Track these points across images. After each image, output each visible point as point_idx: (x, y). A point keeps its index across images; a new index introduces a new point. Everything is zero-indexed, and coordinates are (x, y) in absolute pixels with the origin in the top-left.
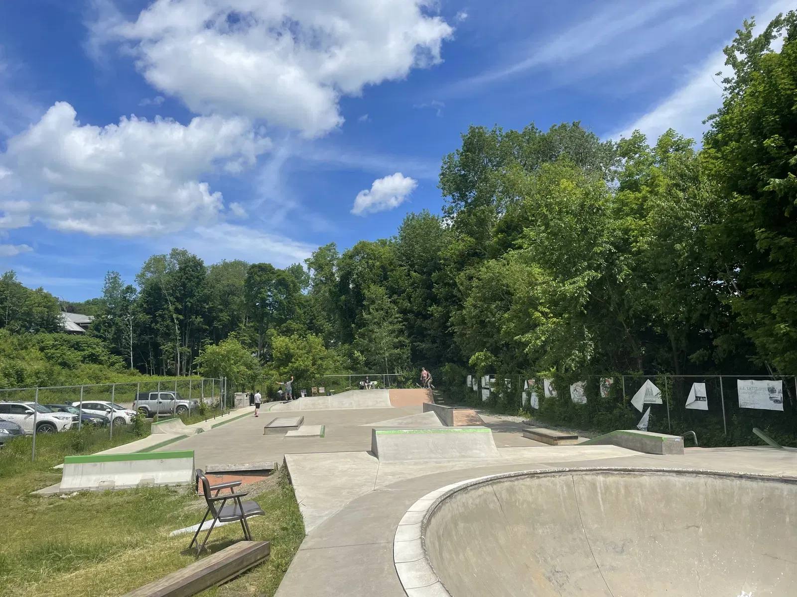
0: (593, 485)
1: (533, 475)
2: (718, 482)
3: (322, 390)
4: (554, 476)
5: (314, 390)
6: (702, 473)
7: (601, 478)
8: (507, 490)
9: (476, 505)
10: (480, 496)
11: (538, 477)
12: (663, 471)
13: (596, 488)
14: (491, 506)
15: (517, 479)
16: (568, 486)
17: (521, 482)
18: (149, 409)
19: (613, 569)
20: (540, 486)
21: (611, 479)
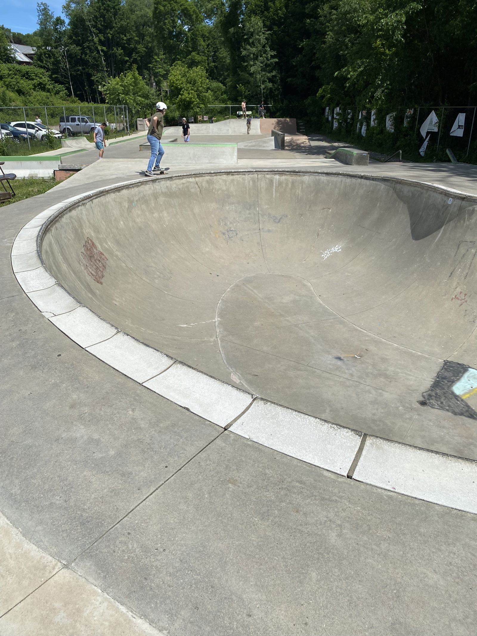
0: (271, 181)
1: (228, 173)
3: (206, 118)
4: (244, 175)
5: (199, 118)
7: (277, 177)
8: (207, 181)
9: (179, 189)
10: (183, 184)
11: (233, 175)
13: (273, 183)
14: (193, 190)
15: (216, 175)
16: (254, 181)
17: (219, 177)
18: (72, 130)
19: (269, 231)
20: (233, 181)
21: (284, 177)
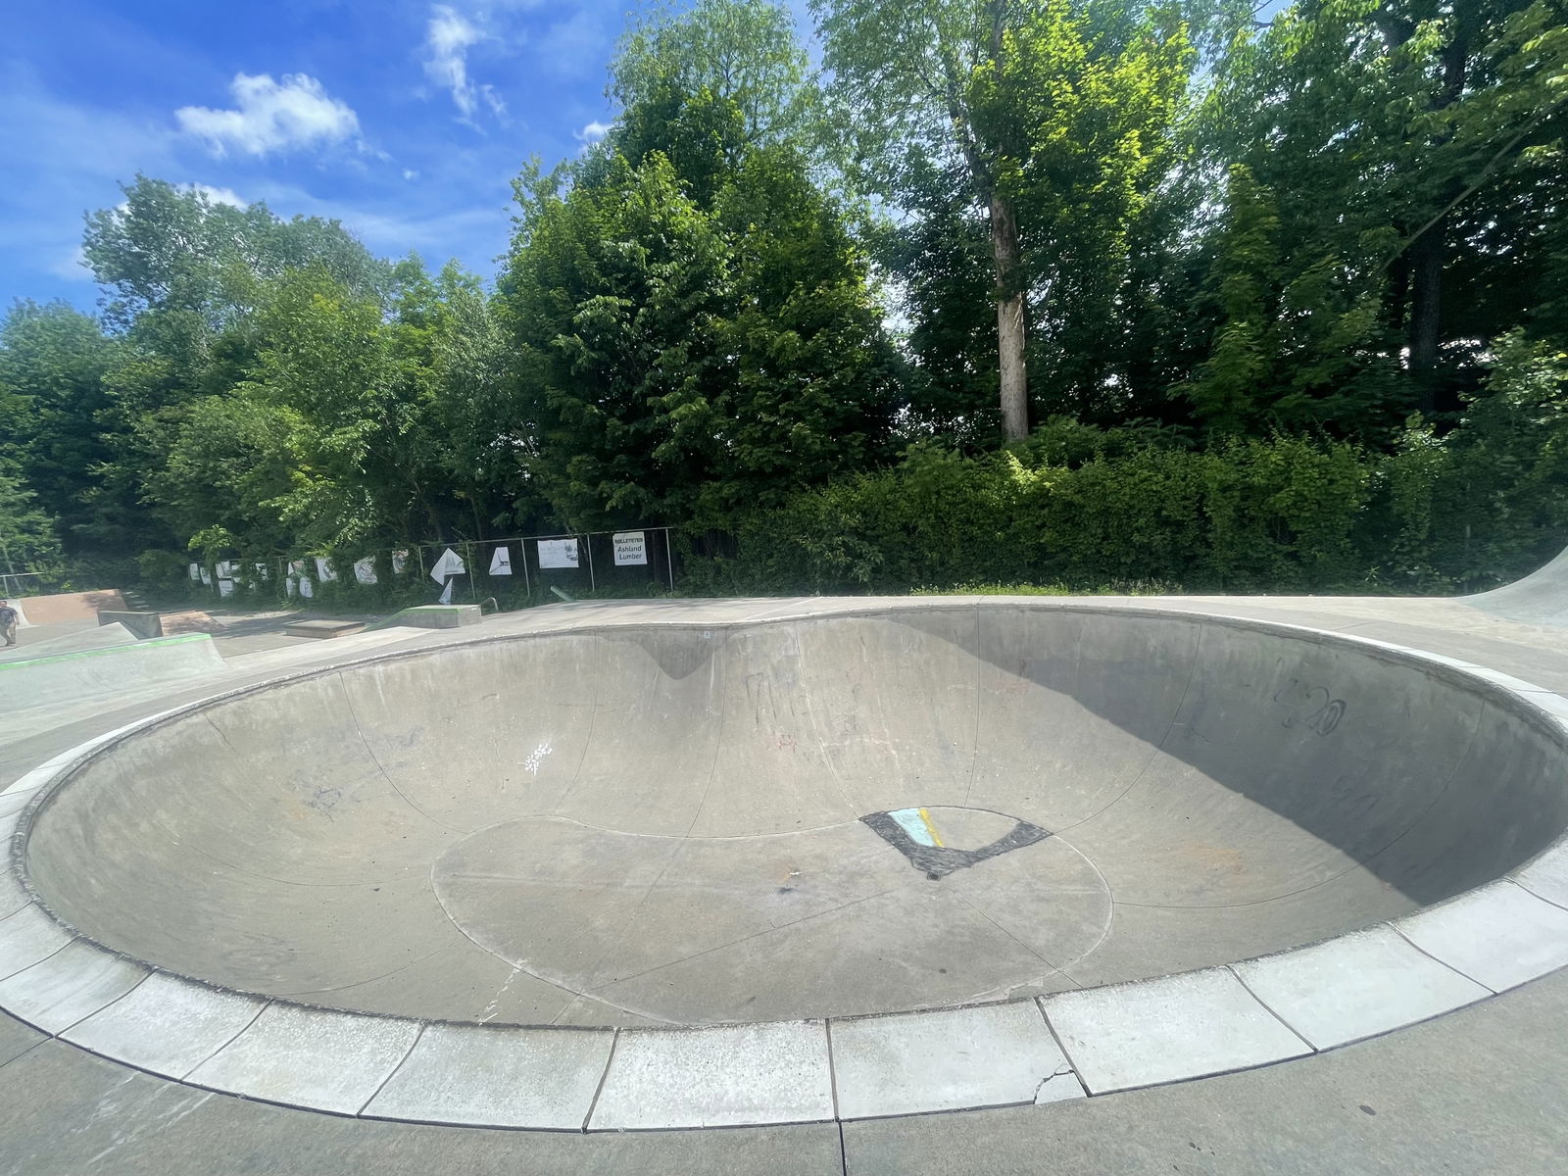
0: (370, 678)
2: (513, 646)
4: (312, 679)
6: (496, 639)
7: (380, 668)
8: (235, 713)
9: (173, 747)
10: (179, 733)
11: (288, 685)
12: (455, 645)
13: (375, 680)
14: (206, 740)
15: (252, 695)
16: (335, 686)
17: (258, 697)
19: (401, 765)
21: (392, 666)
